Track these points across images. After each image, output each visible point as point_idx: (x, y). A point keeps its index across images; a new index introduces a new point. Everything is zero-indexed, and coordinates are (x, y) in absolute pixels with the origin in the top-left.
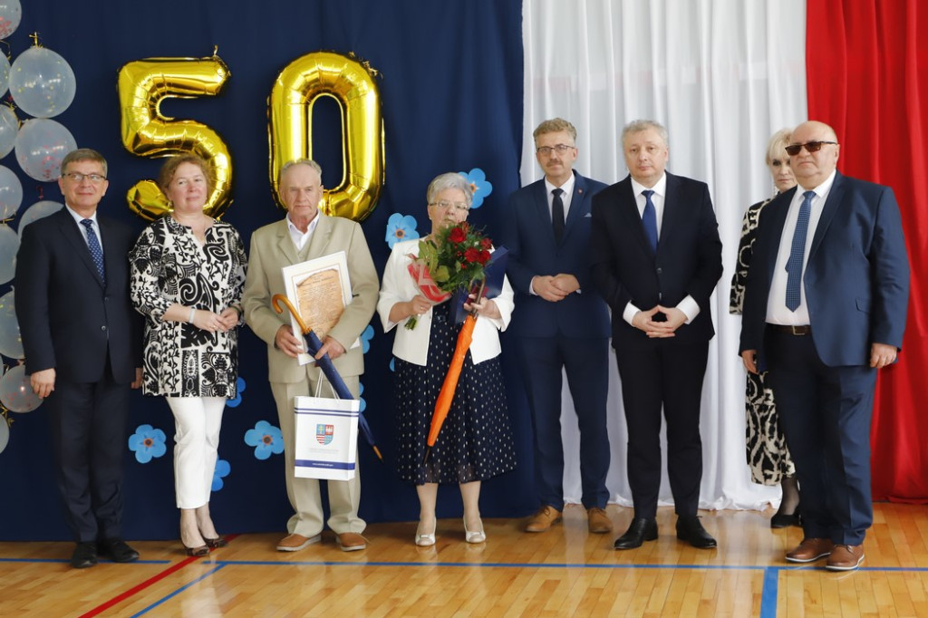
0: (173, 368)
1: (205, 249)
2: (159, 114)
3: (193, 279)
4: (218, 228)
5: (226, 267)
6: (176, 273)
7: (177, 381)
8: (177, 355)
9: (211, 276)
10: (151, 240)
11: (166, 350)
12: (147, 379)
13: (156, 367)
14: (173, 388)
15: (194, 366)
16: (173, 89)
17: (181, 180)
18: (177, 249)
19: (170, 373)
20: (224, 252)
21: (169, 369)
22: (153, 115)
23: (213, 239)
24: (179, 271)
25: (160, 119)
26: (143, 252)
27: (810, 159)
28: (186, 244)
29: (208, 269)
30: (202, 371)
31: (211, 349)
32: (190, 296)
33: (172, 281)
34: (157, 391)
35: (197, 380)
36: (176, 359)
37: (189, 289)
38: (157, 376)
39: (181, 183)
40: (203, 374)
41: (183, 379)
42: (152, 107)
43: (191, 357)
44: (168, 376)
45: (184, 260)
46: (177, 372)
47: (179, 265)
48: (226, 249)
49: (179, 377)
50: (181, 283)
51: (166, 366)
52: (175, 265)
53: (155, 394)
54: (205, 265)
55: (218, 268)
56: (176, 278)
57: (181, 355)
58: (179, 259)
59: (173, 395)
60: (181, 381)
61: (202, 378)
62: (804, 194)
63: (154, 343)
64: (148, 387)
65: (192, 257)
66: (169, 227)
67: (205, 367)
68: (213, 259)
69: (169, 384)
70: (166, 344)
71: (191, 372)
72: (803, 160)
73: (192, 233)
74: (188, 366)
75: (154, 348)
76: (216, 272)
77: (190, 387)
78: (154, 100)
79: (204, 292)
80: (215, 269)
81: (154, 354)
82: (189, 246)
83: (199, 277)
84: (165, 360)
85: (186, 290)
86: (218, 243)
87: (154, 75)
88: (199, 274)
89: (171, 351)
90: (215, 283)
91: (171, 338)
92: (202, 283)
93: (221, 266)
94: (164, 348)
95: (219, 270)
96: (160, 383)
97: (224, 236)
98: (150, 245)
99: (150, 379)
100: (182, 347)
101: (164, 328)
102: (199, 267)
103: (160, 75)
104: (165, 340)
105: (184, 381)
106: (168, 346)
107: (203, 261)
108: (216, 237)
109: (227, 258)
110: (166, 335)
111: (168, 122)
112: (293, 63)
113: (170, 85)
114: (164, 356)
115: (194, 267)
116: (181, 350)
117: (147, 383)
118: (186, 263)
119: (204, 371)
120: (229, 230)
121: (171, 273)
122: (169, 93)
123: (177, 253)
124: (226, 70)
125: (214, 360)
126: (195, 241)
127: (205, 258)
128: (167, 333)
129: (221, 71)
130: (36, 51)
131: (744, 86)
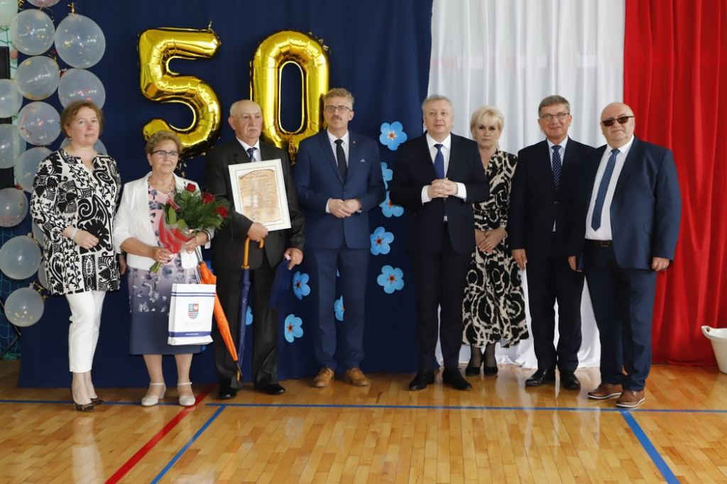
0: (75, 271)
1: (94, 174)
2: (168, 70)
3: (90, 199)
4: (100, 158)
5: (114, 189)
6: (76, 196)
7: (79, 280)
8: (77, 260)
9: (104, 196)
10: (50, 171)
11: (68, 257)
12: (54, 282)
13: (60, 272)
14: (77, 286)
15: (91, 267)
16: (180, 52)
17: (81, 120)
18: (73, 176)
19: (73, 275)
20: (109, 178)
21: (72, 272)
22: (164, 71)
23: (99, 166)
24: (79, 194)
25: (169, 74)
26: (42, 180)
27: (620, 128)
28: (80, 172)
29: (101, 191)
30: (98, 271)
31: (106, 253)
32: (85, 213)
33: (72, 203)
34: (62, 291)
35: (94, 277)
36: (76, 263)
37: (86, 208)
38: (62, 279)
39: (81, 122)
40: (100, 274)
41: (84, 278)
42: (164, 64)
43: (89, 260)
44: (72, 277)
45: (82, 185)
46: (79, 273)
47: (79, 189)
48: (109, 175)
49: (81, 276)
50: (80, 203)
51: (69, 270)
52: (76, 190)
53: (61, 294)
54: (98, 188)
55: (108, 190)
56: (76, 200)
57: (81, 260)
58: (78, 184)
59: (77, 292)
60: (83, 279)
61: (98, 277)
62: (612, 151)
63: (57, 254)
64: (55, 288)
65: (88, 182)
66: (63, 159)
67: (101, 268)
68: (103, 183)
69: (73, 283)
70: (68, 253)
71: (89, 272)
72: (616, 129)
73: (82, 163)
74: (87, 268)
75: (58, 258)
76: (107, 193)
77: (89, 284)
78: (165, 59)
79: (98, 209)
80: (106, 191)
81: (58, 262)
82: (82, 173)
83: (94, 198)
84: (68, 265)
85: (83, 208)
86: (102, 169)
87: (168, 41)
88: (94, 195)
89: (72, 258)
90: (107, 201)
91: (71, 248)
92: (96, 202)
93: (110, 188)
94: (66, 257)
95: (109, 192)
96: (64, 284)
97: (106, 165)
98: (48, 175)
99: (56, 282)
100: (81, 253)
101: (65, 241)
102: (94, 190)
103: (172, 41)
104: (66, 250)
105: (85, 279)
106: (69, 255)
107: (96, 185)
108: (101, 164)
109: (112, 182)
110: (67, 246)
111: (176, 76)
112: (270, 38)
113: (178, 49)
114: (67, 262)
115: (91, 190)
116: (80, 256)
117: (54, 285)
118: (84, 187)
119: (100, 271)
120: (108, 160)
121: (71, 197)
122: (177, 55)
123: (75, 179)
124: (218, 40)
125: (110, 262)
126: (86, 169)
127: (97, 182)
128: (67, 244)
129: (215, 41)
130: (73, 18)
131: (580, 72)
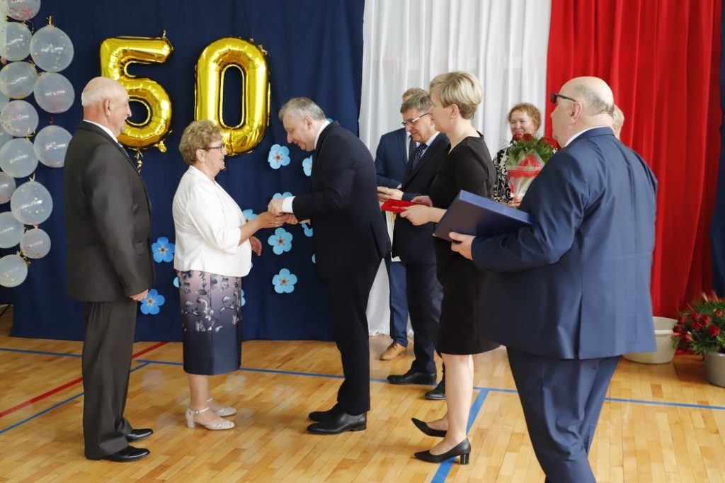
2: (126, 73)
22: (122, 73)
25: (126, 76)
42: (121, 68)
78: (123, 64)
87: (123, 47)
111: (131, 78)
113: (133, 54)
122: (133, 59)
124: (170, 46)
129: (167, 47)
130: (50, 28)
131: (506, 72)
